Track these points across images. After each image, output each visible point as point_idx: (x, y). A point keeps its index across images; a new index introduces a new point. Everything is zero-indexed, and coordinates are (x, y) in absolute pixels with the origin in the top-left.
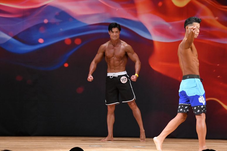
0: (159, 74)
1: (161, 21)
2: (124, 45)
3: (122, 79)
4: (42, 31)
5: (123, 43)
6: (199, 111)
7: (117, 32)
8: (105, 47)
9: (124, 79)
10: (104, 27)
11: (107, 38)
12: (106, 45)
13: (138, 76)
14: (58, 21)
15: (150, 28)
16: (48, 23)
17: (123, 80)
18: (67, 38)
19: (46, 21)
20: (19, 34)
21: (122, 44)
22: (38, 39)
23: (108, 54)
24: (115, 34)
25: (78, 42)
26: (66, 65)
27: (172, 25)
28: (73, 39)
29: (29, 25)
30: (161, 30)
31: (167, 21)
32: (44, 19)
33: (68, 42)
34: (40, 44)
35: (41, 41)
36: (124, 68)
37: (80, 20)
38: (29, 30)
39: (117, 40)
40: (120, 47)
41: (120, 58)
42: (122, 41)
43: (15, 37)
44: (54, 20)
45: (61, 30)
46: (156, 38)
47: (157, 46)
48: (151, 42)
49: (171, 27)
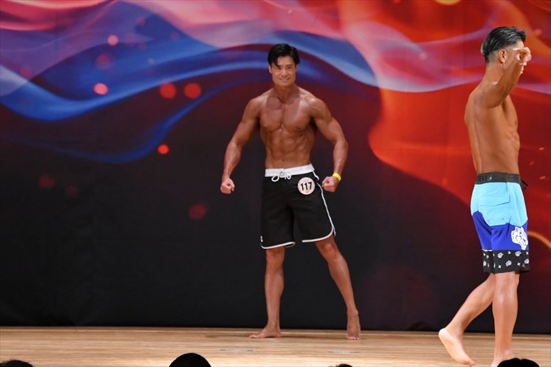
0: (395, 173)
1: (398, 40)
2: (306, 100)
3: (302, 185)
4: (104, 65)
5: (303, 94)
6: (509, 263)
7: (288, 67)
8: (260, 104)
9: (306, 184)
10: (257, 54)
11: (264, 82)
12: (262, 99)
13: (340, 178)
14: (142, 39)
15: (372, 57)
16: (119, 45)
17: (304, 186)
18: (165, 81)
19: (113, 40)
20: (47, 72)
21: (302, 96)
22: (94, 84)
23: (267, 121)
24: (284, 72)
25: (193, 91)
26: (164, 149)
27: (428, 49)
28: (180, 85)
29: (70, 50)
30: (400, 63)
31: (414, 40)
32: (107, 36)
33: (169, 93)
34: (98, 96)
35: (101, 89)
36: (308, 156)
37: (198, 37)
38: (70, 61)
39: (290, 87)
40: (298, 103)
41: (298, 132)
42: (301, 90)
43: (36, 80)
44: (132, 38)
45: (152, 62)
46: (387, 82)
47: (388, 103)
48: (375, 92)
49: (423, 56)
